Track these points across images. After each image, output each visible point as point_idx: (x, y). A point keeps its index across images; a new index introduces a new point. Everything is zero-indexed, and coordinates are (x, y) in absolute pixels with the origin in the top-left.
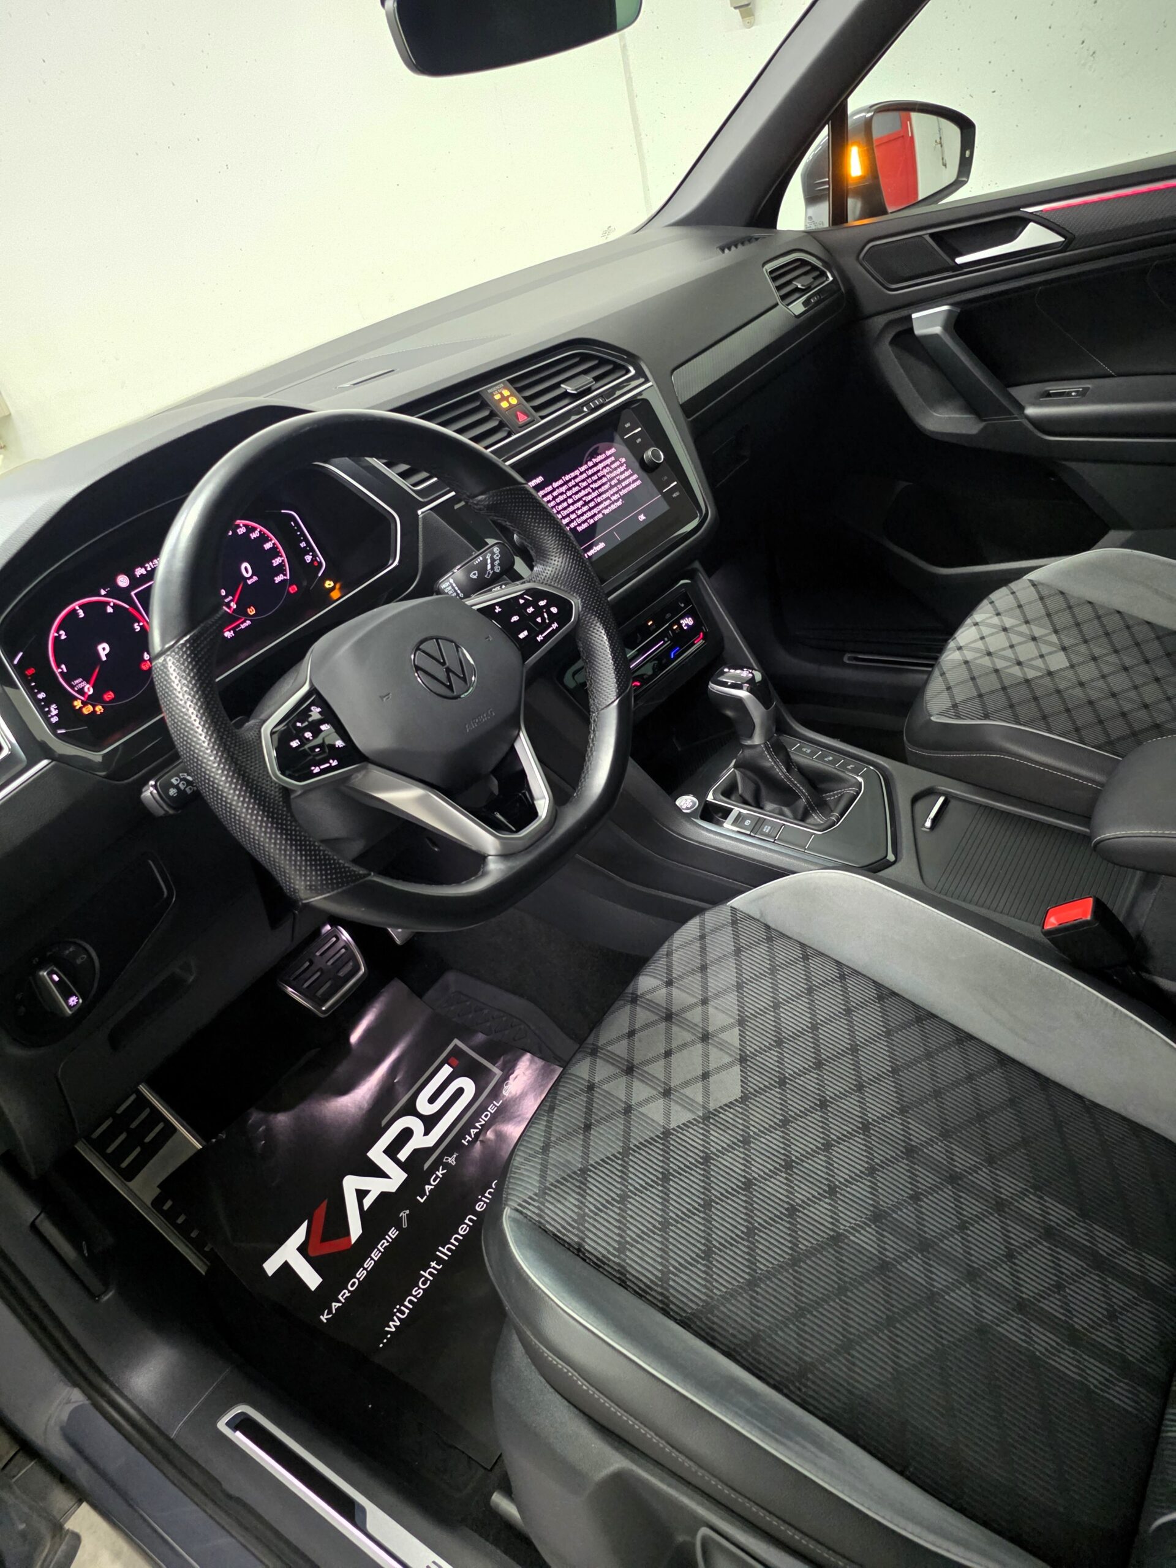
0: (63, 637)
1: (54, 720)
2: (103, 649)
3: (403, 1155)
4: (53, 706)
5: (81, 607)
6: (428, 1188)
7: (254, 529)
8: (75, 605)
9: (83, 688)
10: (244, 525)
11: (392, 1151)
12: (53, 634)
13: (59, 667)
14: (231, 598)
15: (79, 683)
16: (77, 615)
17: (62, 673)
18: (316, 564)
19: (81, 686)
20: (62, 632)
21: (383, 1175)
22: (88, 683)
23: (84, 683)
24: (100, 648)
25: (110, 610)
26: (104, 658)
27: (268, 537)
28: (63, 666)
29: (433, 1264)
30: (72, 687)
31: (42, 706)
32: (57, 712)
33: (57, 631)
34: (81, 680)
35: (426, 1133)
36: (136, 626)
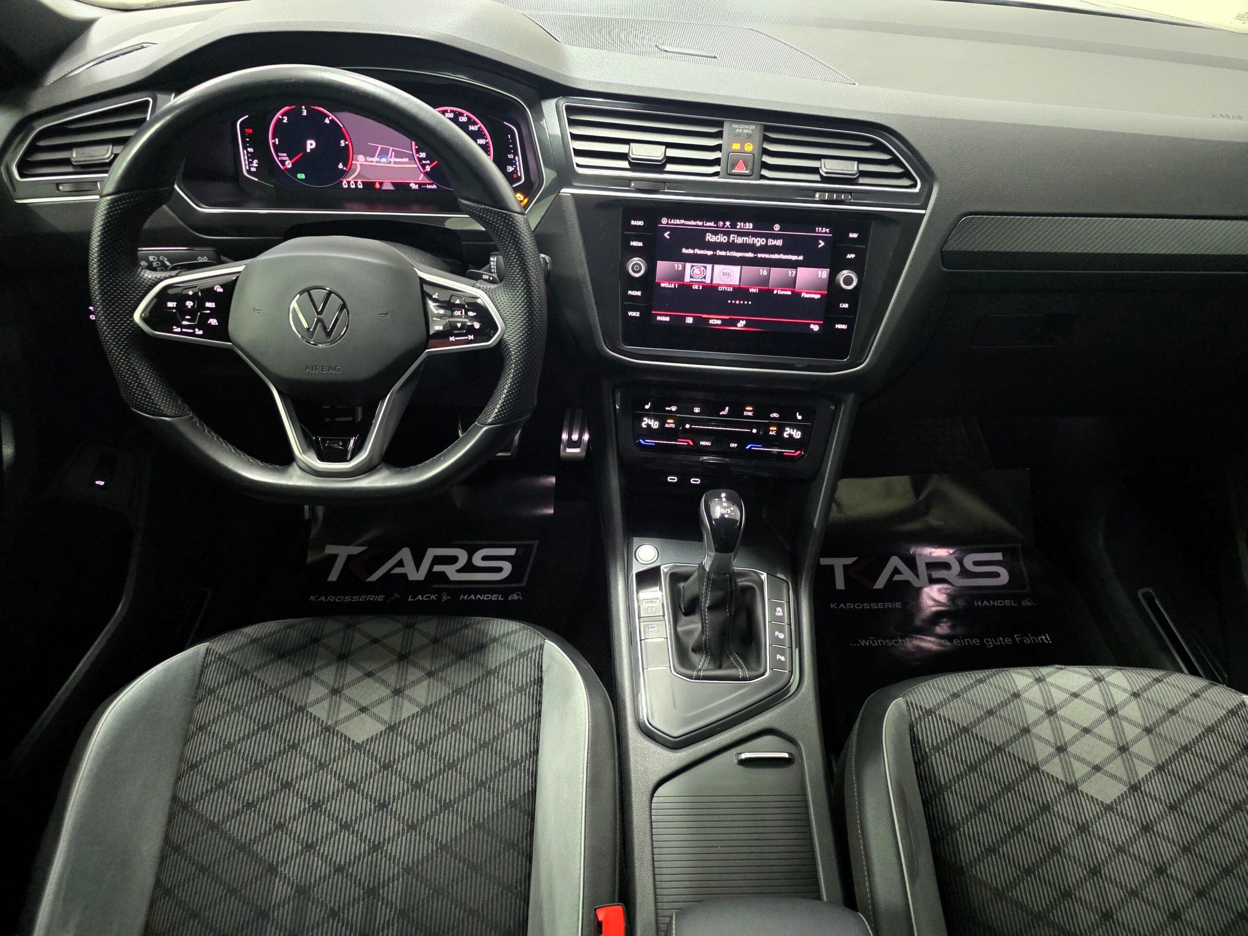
0: (285, 121)
1: (253, 169)
2: (311, 145)
3: (437, 568)
4: (255, 161)
5: (306, 108)
6: (420, 597)
7: (475, 123)
9: (285, 161)
10: (467, 116)
11: (438, 560)
12: (278, 115)
13: (273, 138)
14: (428, 162)
15: (284, 156)
16: (302, 112)
17: (274, 144)
18: (515, 176)
19: (284, 159)
20: (286, 118)
21: (418, 567)
22: (290, 159)
23: (287, 158)
24: (309, 142)
25: (327, 121)
26: (308, 150)
27: (485, 135)
28: (277, 140)
30: (278, 157)
31: (251, 157)
32: (257, 165)
33: (283, 115)
34: (285, 155)
35: (459, 571)
36: (342, 142)
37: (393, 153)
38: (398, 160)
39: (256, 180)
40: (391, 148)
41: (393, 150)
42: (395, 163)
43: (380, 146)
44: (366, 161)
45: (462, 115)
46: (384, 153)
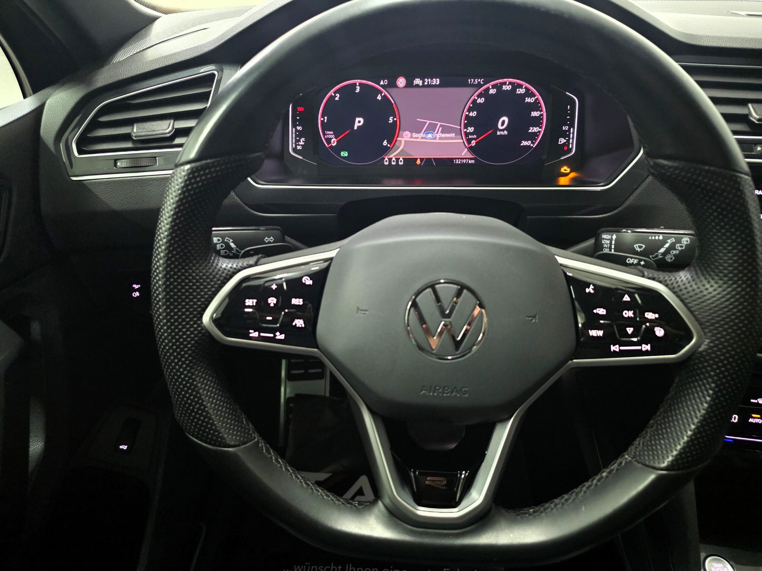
0: (337, 99)
1: (299, 148)
2: (359, 122)
4: (303, 139)
5: (360, 84)
7: (532, 95)
8: (358, 81)
9: (331, 139)
10: (526, 88)
12: (331, 93)
13: (323, 116)
14: (475, 136)
15: (330, 134)
16: (356, 89)
17: (322, 122)
18: (566, 148)
19: (330, 136)
20: (338, 95)
22: (336, 138)
23: (333, 136)
24: (357, 119)
25: (379, 98)
26: (356, 128)
27: (541, 107)
28: (326, 118)
29: (340, 567)
30: (324, 134)
31: (299, 135)
32: (303, 143)
33: (335, 93)
34: (332, 133)
36: (391, 119)
37: (441, 128)
38: (443, 135)
39: (301, 158)
40: (439, 124)
41: (441, 126)
42: (441, 138)
43: (428, 122)
44: (411, 137)
45: (520, 86)
46: (432, 128)
